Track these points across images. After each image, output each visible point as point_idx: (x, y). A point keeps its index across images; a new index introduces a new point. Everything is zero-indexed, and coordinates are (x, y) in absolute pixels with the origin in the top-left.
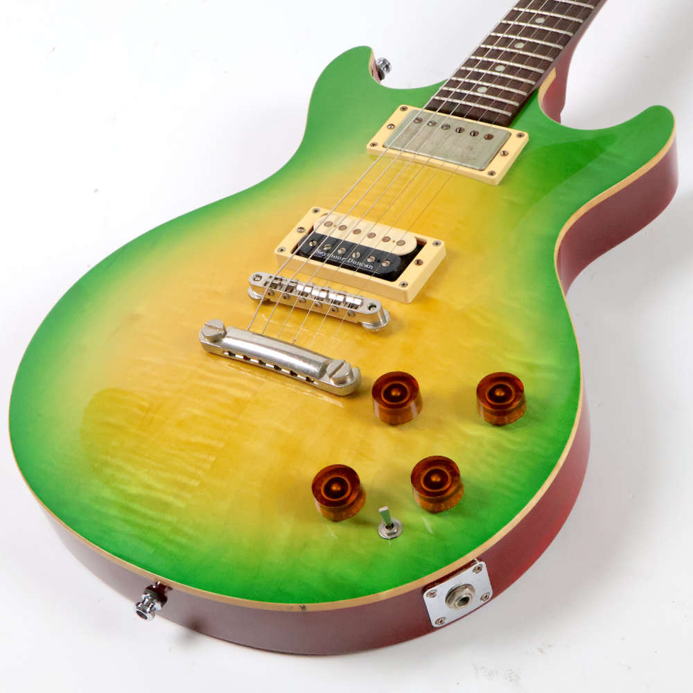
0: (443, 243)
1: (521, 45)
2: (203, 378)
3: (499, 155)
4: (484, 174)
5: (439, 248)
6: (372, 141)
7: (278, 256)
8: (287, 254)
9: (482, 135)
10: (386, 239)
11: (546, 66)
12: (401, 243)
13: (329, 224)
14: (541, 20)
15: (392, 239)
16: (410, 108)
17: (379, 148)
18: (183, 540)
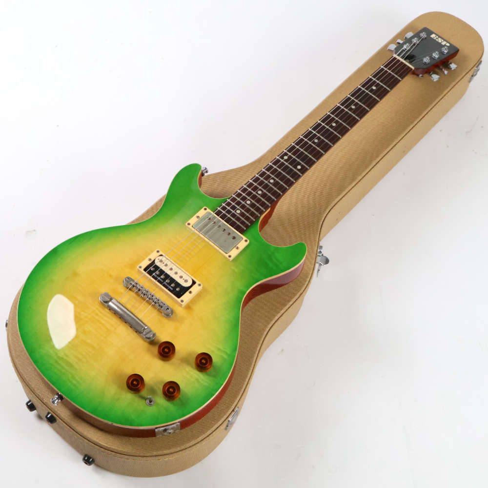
0: (202, 286)
1: (260, 192)
2: (97, 314)
3: (235, 248)
4: (227, 255)
5: (200, 287)
6: (189, 222)
7: (138, 269)
8: (142, 270)
9: (232, 235)
10: (181, 277)
11: (266, 207)
12: (186, 281)
13: (161, 261)
14: (272, 181)
15: (183, 278)
16: (208, 210)
17: (190, 226)
18: (75, 382)
